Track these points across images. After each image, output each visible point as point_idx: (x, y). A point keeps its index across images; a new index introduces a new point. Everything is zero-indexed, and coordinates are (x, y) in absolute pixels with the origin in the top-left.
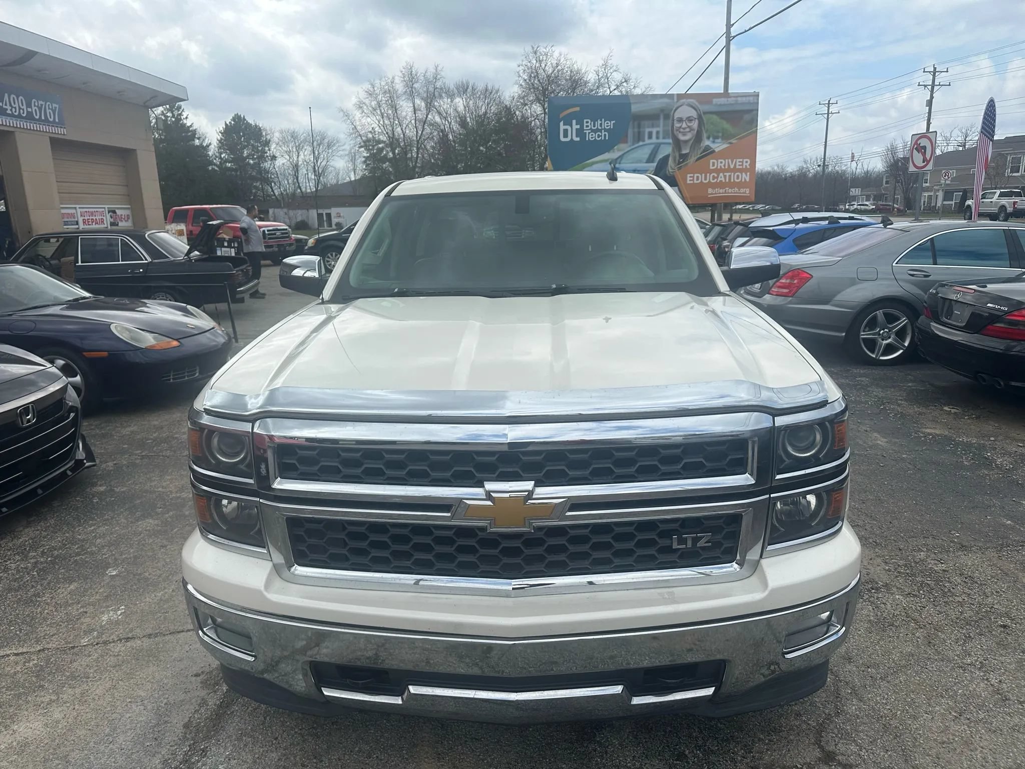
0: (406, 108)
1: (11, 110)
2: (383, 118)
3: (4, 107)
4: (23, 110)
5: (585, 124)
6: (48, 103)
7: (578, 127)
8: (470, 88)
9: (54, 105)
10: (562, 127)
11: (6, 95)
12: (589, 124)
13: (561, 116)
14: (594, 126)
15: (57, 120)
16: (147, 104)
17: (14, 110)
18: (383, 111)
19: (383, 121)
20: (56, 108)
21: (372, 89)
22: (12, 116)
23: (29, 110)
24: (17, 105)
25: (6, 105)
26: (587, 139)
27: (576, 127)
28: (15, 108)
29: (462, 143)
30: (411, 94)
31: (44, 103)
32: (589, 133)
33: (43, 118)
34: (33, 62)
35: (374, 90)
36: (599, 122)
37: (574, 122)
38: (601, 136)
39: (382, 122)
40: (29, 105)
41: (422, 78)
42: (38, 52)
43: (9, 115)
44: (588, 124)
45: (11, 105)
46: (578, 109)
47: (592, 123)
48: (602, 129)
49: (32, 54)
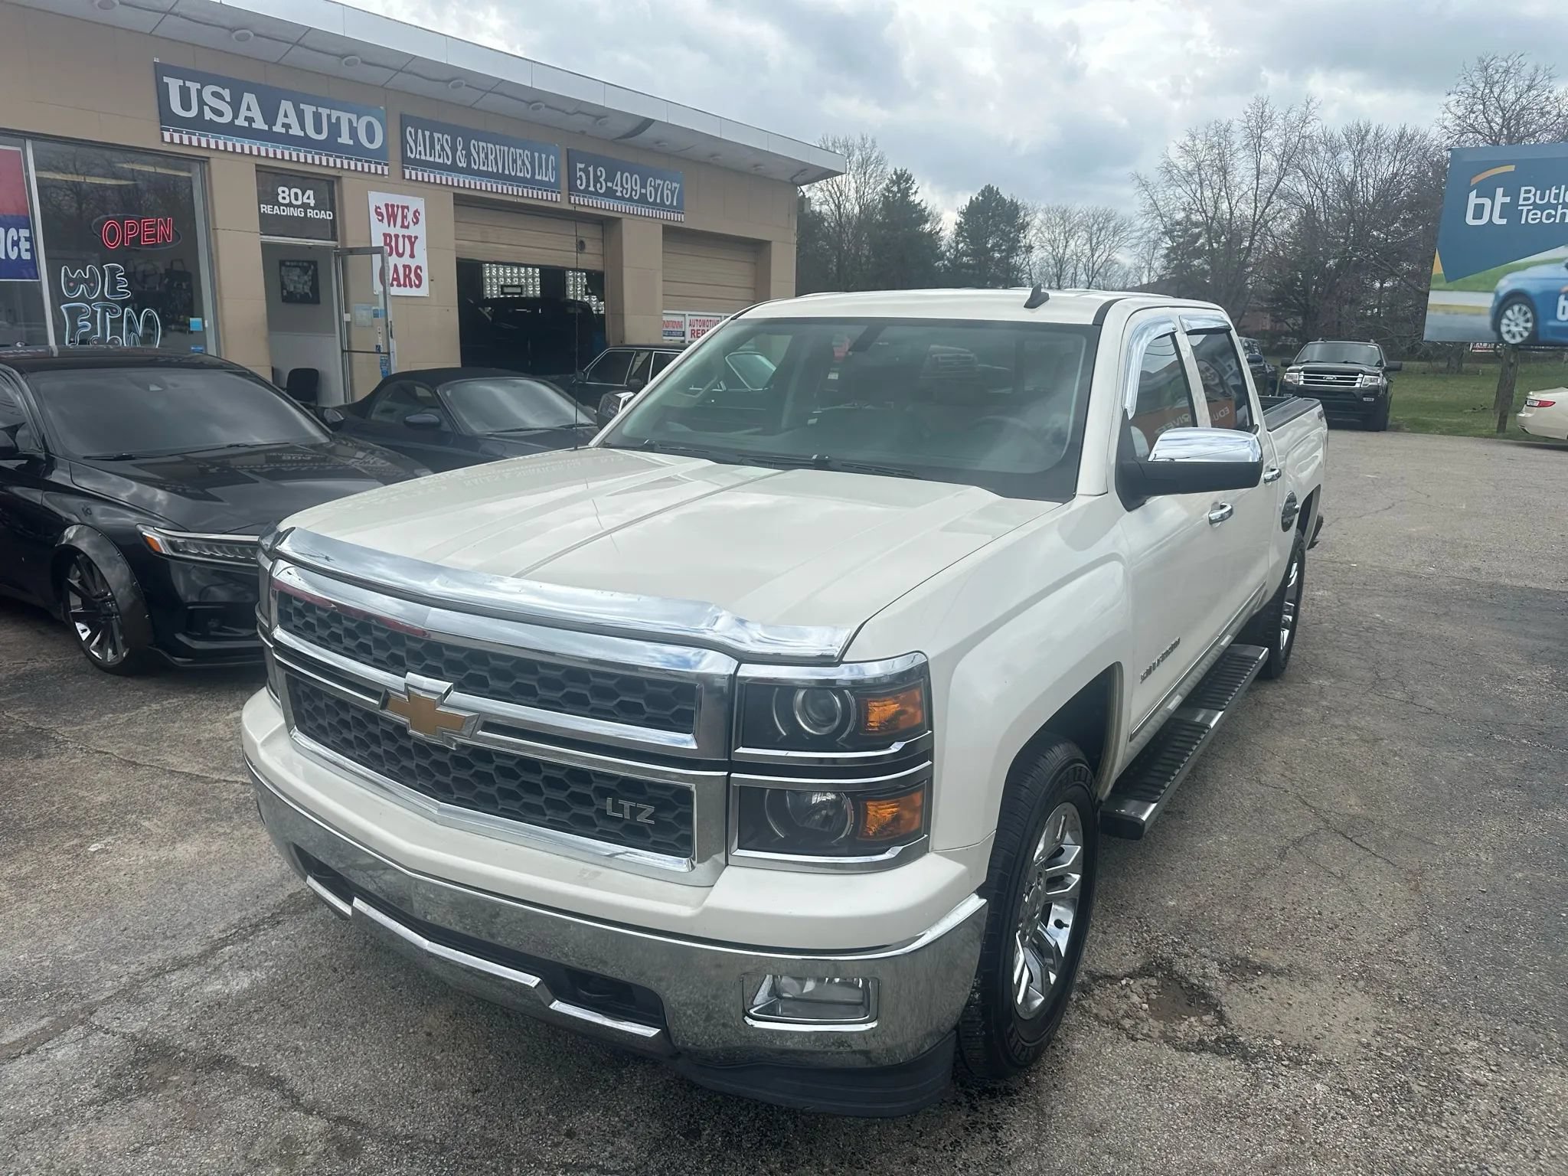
0: (1242, 170)
1: (622, 192)
2: (1201, 187)
3: (614, 188)
4: (636, 191)
5: (1522, 195)
6: (667, 182)
7: (1508, 200)
8: (1372, 134)
9: (675, 185)
10: (1473, 199)
11: (619, 173)
12: (1531, 195)
13: (1474, 182)
14: (1542, 198)
15: (675, 204)
16: (795, 180)
17: (625, 191)
18: (1203, 176)
19: (1202, 193)
20: (675, 188)
21: (1190, 143)
22: (622, 198)
23: (643, 191)
24: (629, 186)
25: (617, 185)
26: (1523, 222)
27: (1501, 198)
28: (627, 189)
29: (1342, 225)
30: (1256, 142)
31: (662, 183)
32: (1529, 211)
33: (658, 201)
34: (650, 133)
35: (1195, 145)
36: (1554, 191)
37: (1500, 191)
38: (1555, 216)
39: (1198, 195)
40: (643, 186)
41: (1280, 122)
42: (653, 121)
43: (618, 198)
44: (1529, 194)
45: (622, 186)
46: (1512, 168)
47: (1539, 192)
48: (1558, 204)
49: (648, 123)
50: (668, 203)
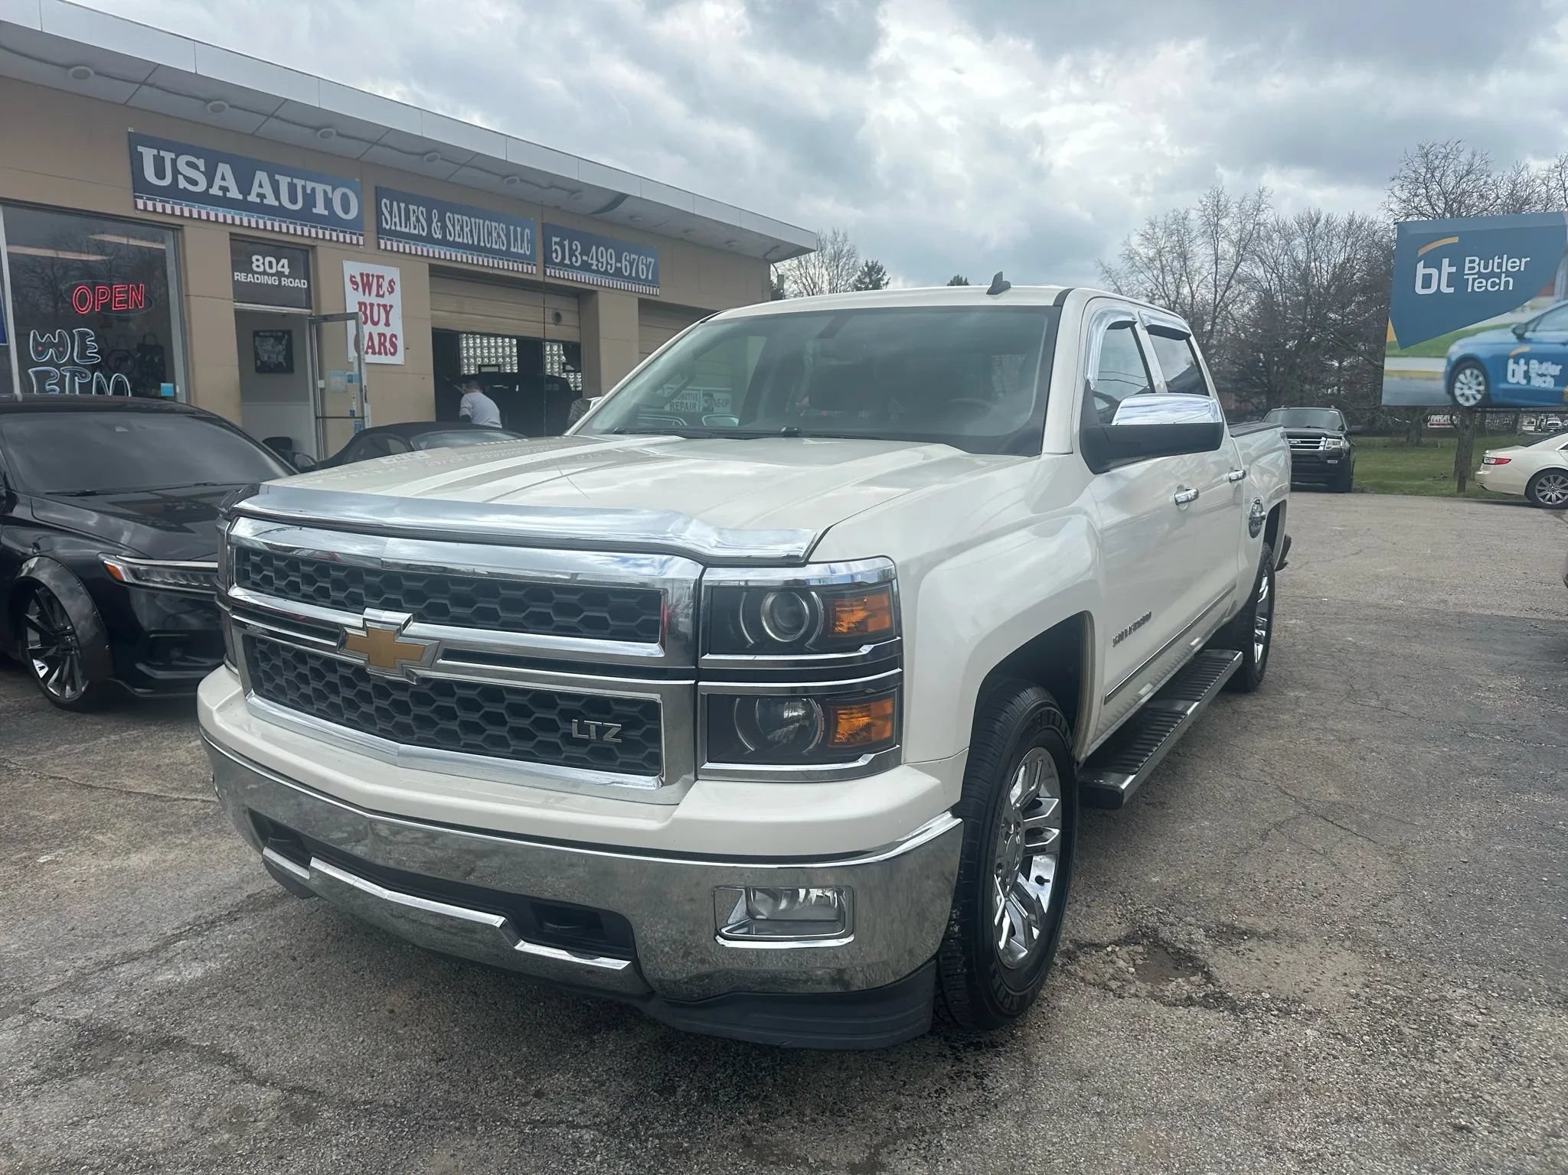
0: (1201, 254)
1: (597, 266)
2: (1163, 272)
3: (590, 261)
4: (611, 265)
5: (1467, 265)
6: (642, 257)
7: (1453, 269)
8: (1322, 221)
9: (649, 260)
10: (1421, 270)
11: (594, 248)
12: (1475, 265)
13: (1421, 253)
14: (1486, 268)
15: (650, 278)
16: (767, 257)
17: (600, 265)
18: (1164, 262)
19: (1164, 278)
20: (650, 263)
21: (1150, 232)
22: (597, 272)
23: (619, 265)
24: (604, 260)
25: (592, 259)
26: (1469, 290)
27: (1447, 268)
28: (602, 263)
29: (1299, 307)
30: (1213, 231)
31: (636, 257)
32: (1474, 280)
33: (634, 275)
34: (623, 207)
35: (1155, 233)
36: (1497, 260)
37: (1446, 261)
38: (1499, 284)
39: (1160, 280)
40: (618, 260)
41: (1235, 210)
42: (628, 195)
43: (593, 271)
44: (1473, 264)
45: (597, 260)
46: (1456, 240)
47: (1482, 262)
48: (1502, 272)
49: (622, 197)
50: (643, 277)
